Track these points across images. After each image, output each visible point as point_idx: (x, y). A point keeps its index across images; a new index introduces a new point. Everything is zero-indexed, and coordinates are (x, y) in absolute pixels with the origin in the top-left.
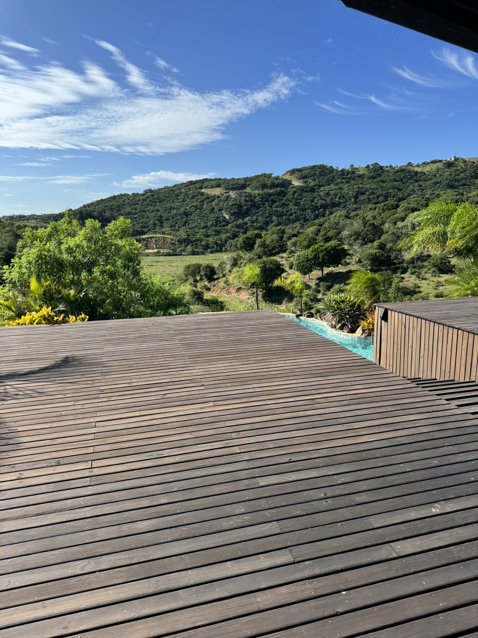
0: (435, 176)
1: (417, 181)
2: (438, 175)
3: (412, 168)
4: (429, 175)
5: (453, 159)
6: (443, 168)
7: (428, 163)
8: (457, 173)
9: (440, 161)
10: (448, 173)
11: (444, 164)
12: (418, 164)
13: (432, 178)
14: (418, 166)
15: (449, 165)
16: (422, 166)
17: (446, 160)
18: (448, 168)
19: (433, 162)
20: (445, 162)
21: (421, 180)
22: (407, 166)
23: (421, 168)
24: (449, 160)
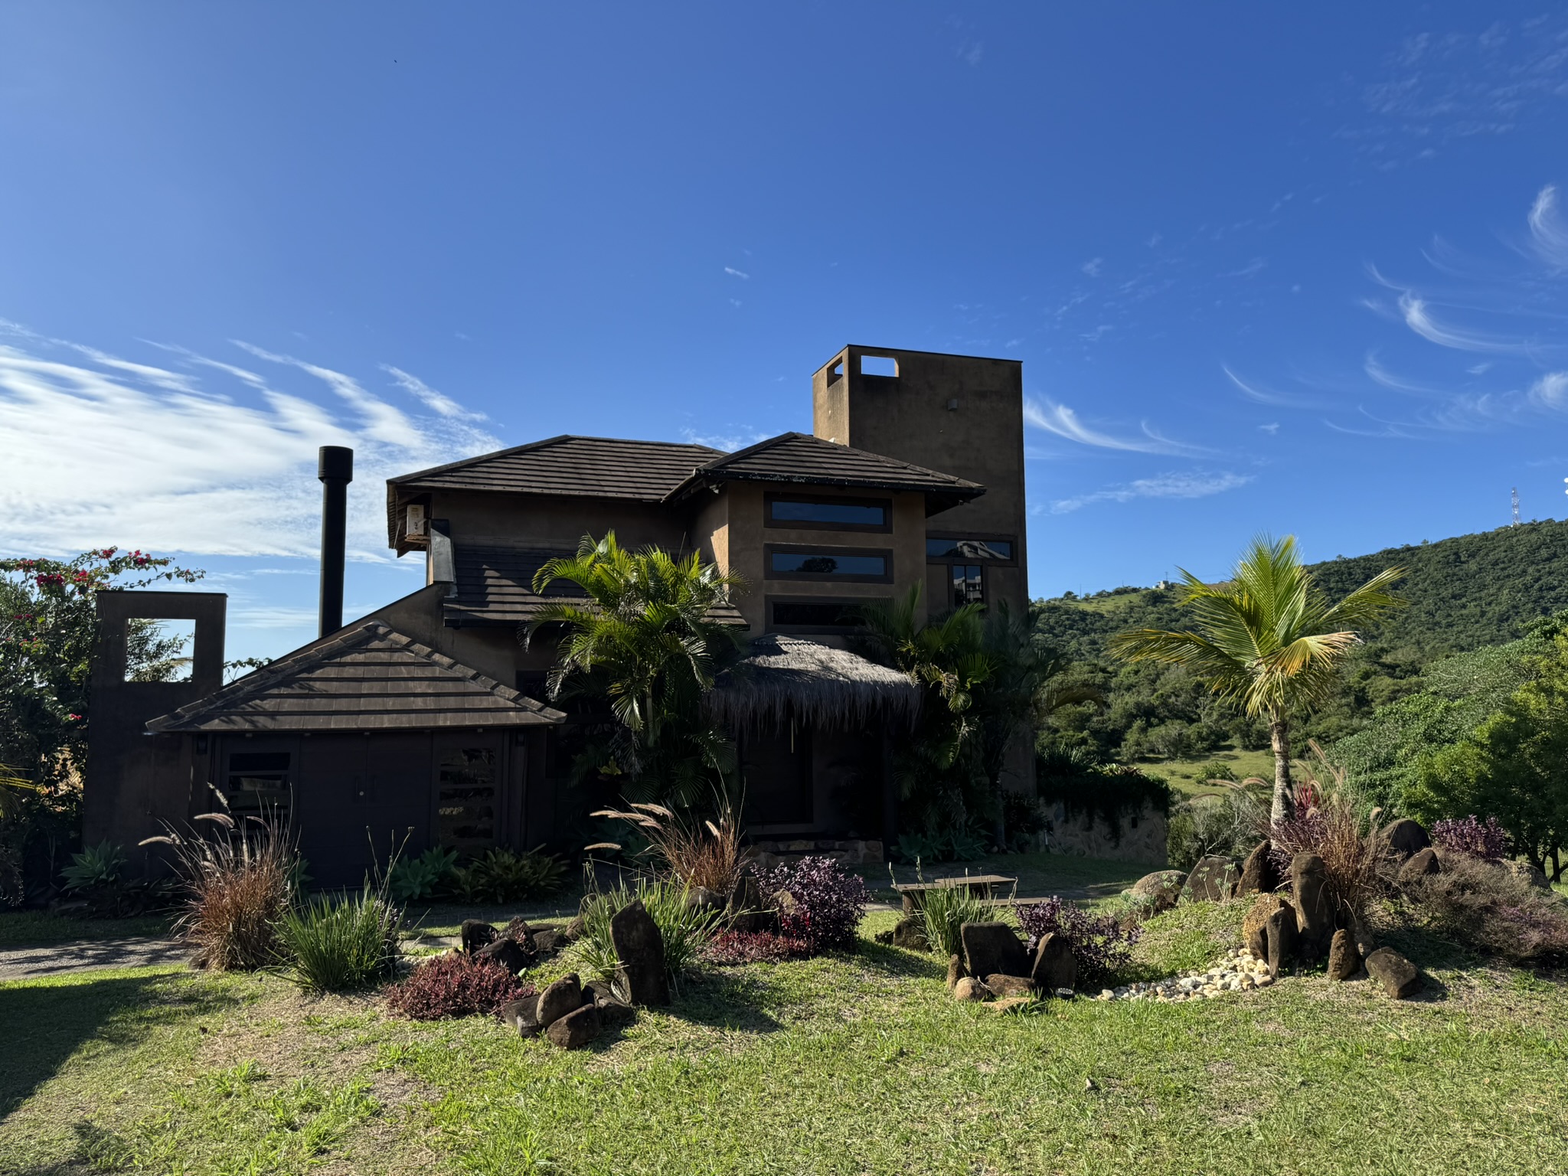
0: (1125, 621)
1: (1085, 633)
2: (1131, 620)
3: (1073, 605)
4: (1112, 620)
5: (1162, 586)
6: (1142, 604)
7: (1109, 595)
8: (1174, 615)
9: (1135, 590)
10: (1152, 616)
11: (1144, 596)
12: (1087, 595)
13: (1117, 627)
14: (1087, 599)
15: (1156, 598)
16: (1096, 601)
17: (1147, 589)
18: (1154, 604)
19: (1119, 592)
20: (1144, 592)
21: (1095, 631)
22: (1062, 599)
23: (1094, 605)
24: (1154, 587)
